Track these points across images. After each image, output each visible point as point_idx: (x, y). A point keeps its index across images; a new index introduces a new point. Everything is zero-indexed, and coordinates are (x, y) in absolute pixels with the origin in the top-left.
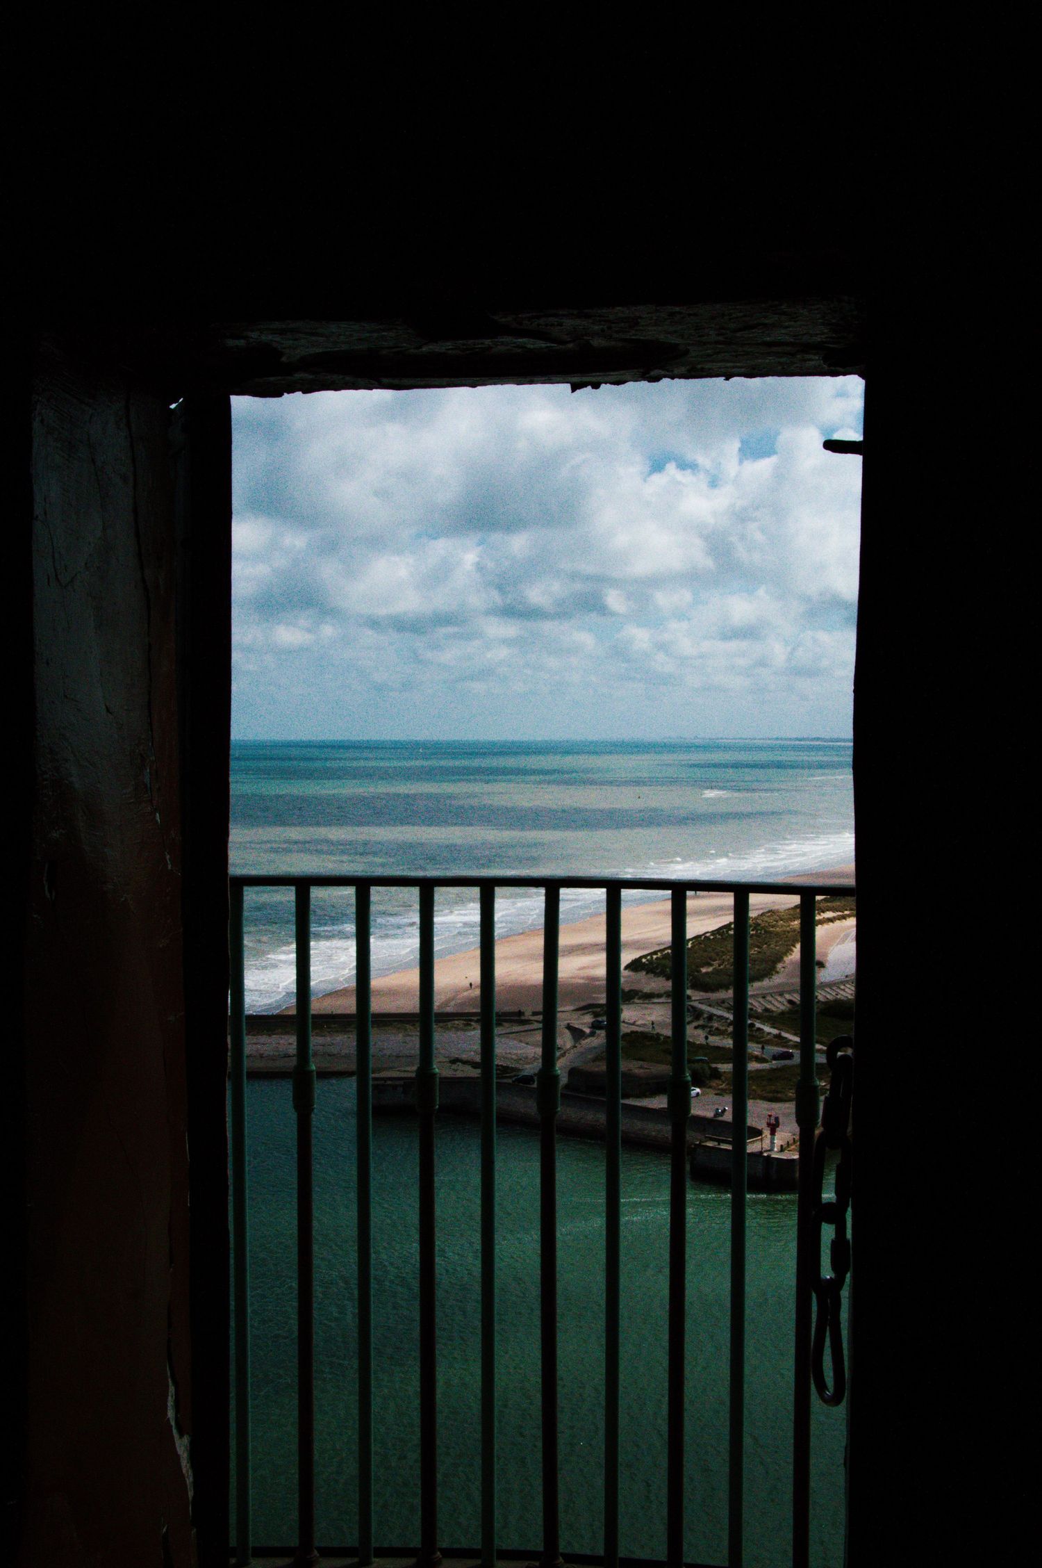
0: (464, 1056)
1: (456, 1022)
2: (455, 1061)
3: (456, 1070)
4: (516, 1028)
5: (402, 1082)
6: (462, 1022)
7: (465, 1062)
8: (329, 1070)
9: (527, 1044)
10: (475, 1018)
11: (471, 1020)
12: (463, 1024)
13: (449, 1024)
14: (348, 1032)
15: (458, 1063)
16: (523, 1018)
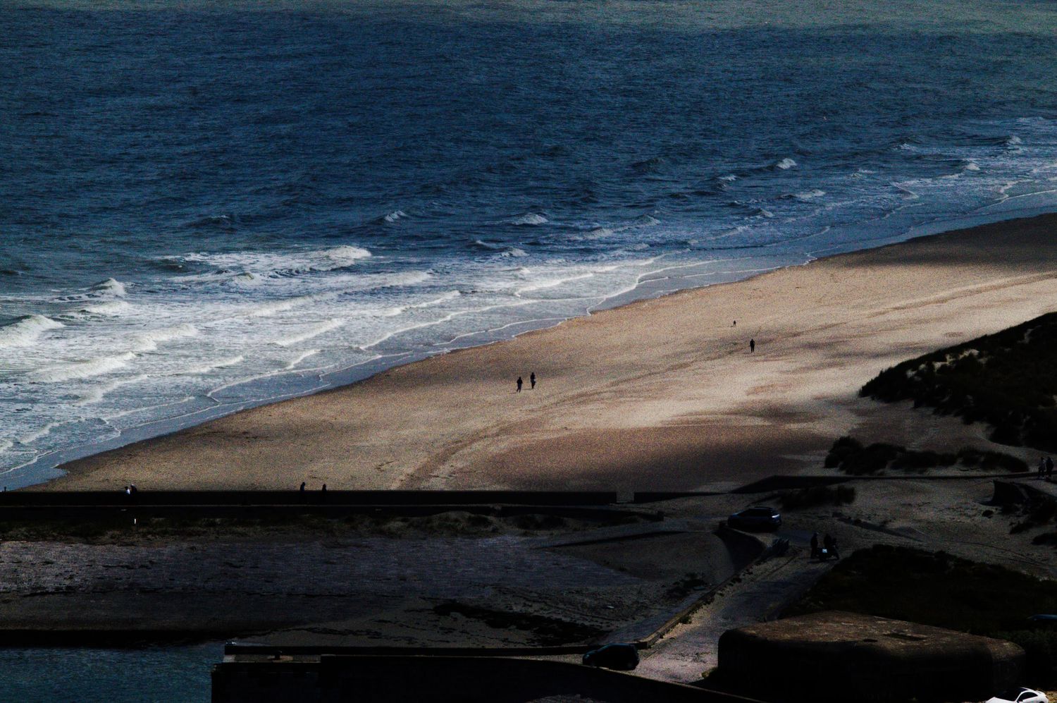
0: (469, 598)
1: (453, 515)
2: (445, 608)
3: (450, 630)
4: (595, 532)
5: (317, 659)
6: (467, 514)
7: (471, 612)
8: (143, 626)
9: (622, 570)
10: (498, 507)
11: (489, 511)
12: (470, 518)
13: (436, 519)
14: (190, 535)
15: (453, 614)
16: (614, 507)
